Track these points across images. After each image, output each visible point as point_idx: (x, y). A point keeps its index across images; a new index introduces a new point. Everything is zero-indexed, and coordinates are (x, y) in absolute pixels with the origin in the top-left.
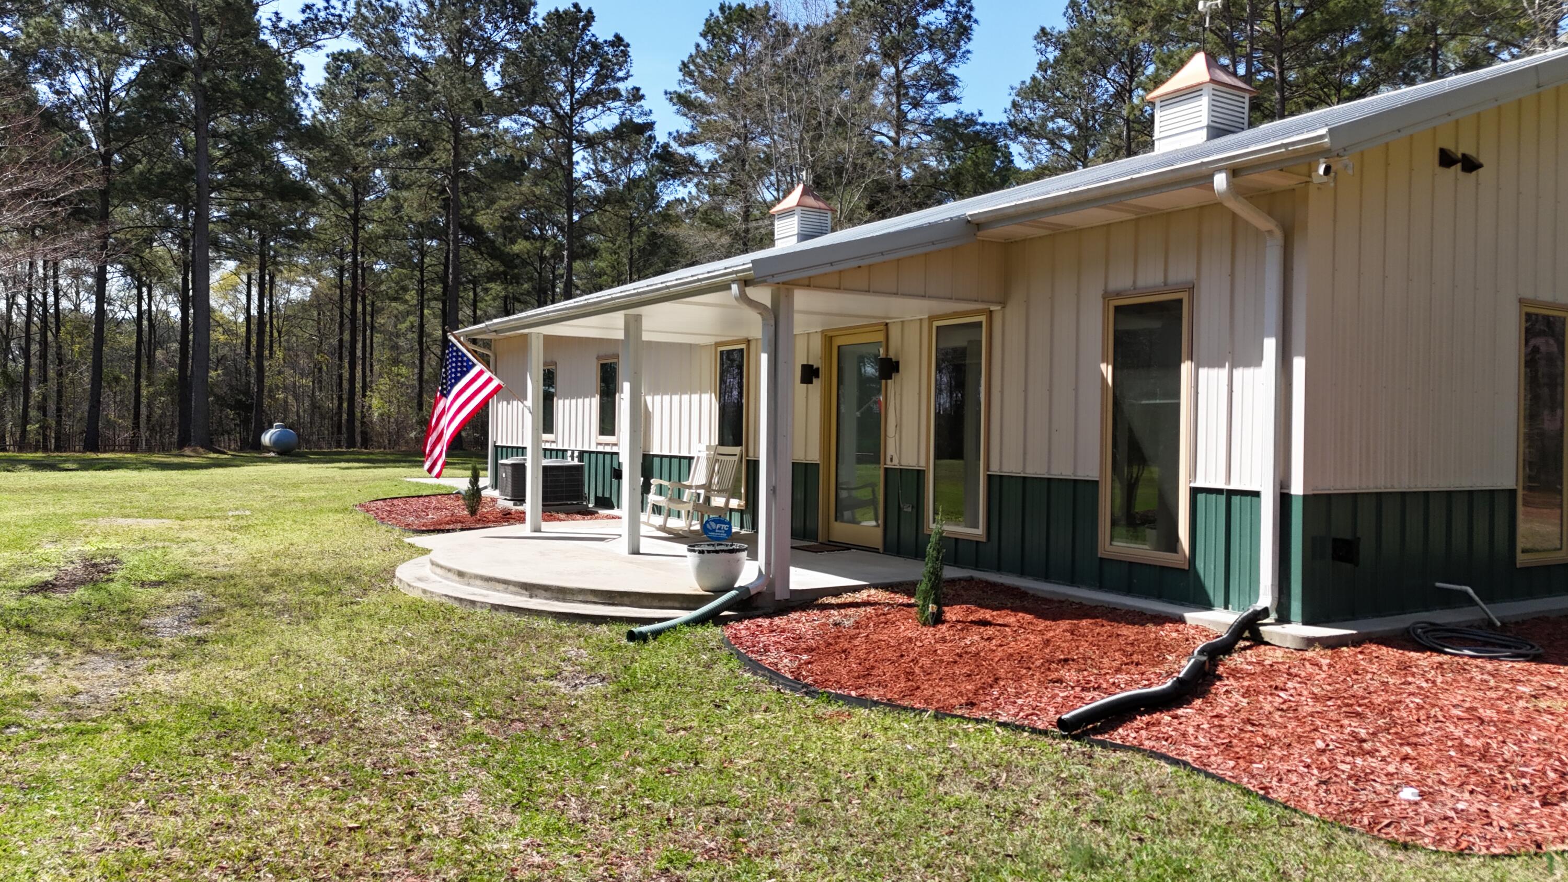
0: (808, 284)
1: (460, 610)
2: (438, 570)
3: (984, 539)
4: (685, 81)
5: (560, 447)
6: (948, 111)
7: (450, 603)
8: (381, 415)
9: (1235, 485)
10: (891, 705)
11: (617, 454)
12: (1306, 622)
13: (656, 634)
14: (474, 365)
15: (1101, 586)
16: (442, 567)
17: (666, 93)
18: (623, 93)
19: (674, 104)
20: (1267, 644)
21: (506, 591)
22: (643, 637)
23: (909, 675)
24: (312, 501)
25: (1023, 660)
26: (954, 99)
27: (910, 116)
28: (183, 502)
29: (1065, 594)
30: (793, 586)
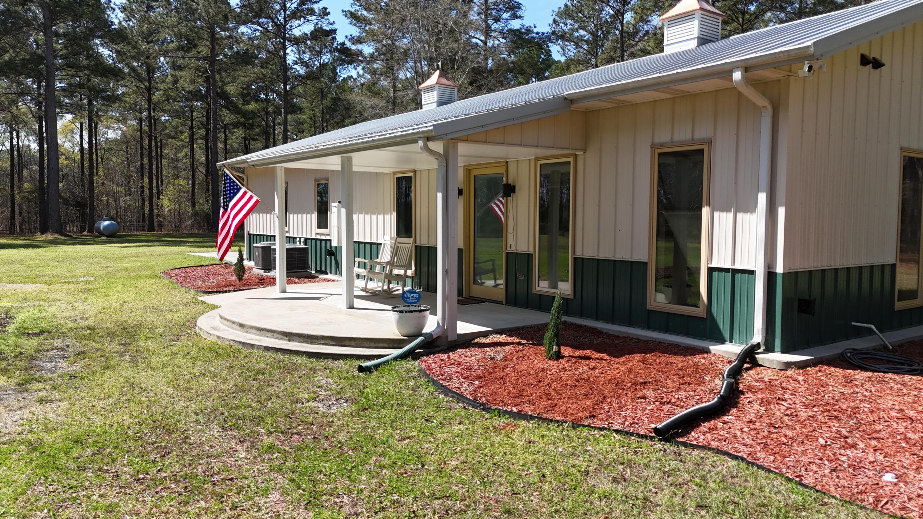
0: (466, 140)
1: (245, 351)
2: (226, 322)
3: (572, 297)
4: (354, 4)
5: (291, 235)
6: (516, 24)
7: (236, 346)
8: (170, 210)
9: (737, 266)
10: (541, 418)
11: (330, 241)
12: (783, 351)
13: (377, 366)
14: (241, 188)
15: (649, 327)
16: (228, 320)
17: (343, 11)
18: (317, 11)
19: (348, 18)
20: (761, 366)
21: (272, 337)
22: (368, 370)
23: (548, 395)
24: (133, 270)
25: (618, 384)
26: (520, 17)
27: (493, 27)
28: (49, 271)
29: (627, 333)
30: (459, 332)
